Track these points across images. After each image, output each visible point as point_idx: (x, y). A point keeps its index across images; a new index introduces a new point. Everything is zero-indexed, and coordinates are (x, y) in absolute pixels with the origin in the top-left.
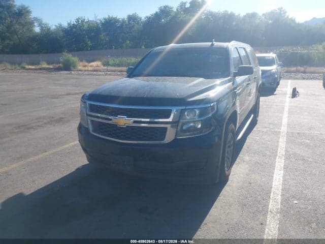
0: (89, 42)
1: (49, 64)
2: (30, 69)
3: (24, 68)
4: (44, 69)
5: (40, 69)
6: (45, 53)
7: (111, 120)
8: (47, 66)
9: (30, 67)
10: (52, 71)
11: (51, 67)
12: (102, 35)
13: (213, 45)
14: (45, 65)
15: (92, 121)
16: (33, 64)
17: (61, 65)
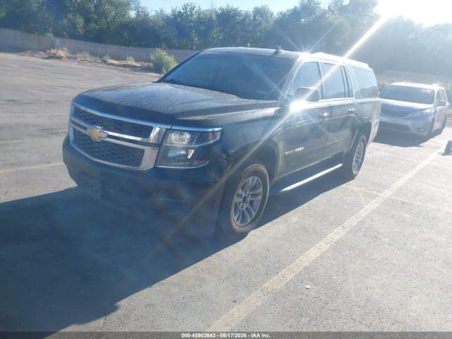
0: (196, 39)
1: (137, 61)
2: (112, 64)
3: (105, 62)
4: (129, 66)
5: (124, 66)
6: (136, 46)
7: (85, 129)
8: (134, 63)
9: (113, 61)
10: (138, 71)
11: (138, 65)
12: (215, 31)
13: (276, 53)
14: (131, 62)
15: (74, 130)
16: (117, 59)
17: (151, 65)
